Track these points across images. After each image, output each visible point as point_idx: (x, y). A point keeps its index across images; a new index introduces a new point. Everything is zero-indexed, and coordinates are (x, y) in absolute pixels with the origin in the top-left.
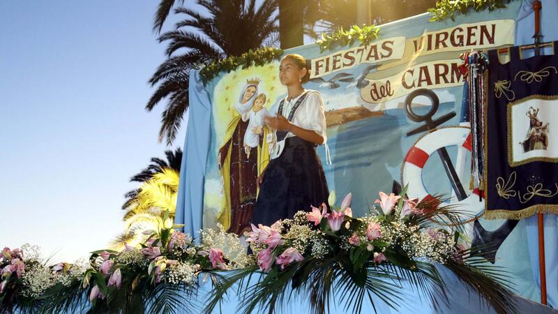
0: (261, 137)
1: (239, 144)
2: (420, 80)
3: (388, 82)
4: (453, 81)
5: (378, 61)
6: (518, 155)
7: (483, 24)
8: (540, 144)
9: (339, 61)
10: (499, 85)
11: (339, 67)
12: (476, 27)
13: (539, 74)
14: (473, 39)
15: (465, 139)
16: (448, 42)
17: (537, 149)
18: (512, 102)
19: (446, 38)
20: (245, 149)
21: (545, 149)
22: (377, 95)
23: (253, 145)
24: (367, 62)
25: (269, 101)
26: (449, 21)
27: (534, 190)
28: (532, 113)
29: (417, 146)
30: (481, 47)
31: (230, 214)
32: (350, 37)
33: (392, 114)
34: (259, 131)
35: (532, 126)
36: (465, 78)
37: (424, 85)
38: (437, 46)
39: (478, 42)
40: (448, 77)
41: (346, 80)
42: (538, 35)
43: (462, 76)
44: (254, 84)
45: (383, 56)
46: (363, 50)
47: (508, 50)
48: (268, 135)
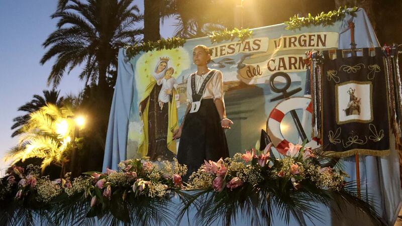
0: (171, 97)
1: (155, 100)
2: (279, 67)
3: (258, 66)
4: (299, 68)
5: (250, 52)
6: (342, 117)
7: (319, 33)
8: (356, 111)
9: (224, 50)
10: (330, 73)
11: (225, 54)
12: (314, 35)
13: (355, 68)
14: (312, 43)
15: (307, 105)
16: (297, 43)
17: (354, 114)
18: (338, 84)
19: (295, 41)
20: (160, 103)
21: (359, 114)
22: (251, 74)
23: (165, 101)
24: (243, 52)
25: (176, 73)
26: (297, 30)
27: (353, 140)
28: (351, 92)
29: (276, 108)
30: (318, 48)
31: (148, 145)
32: (232, 35)
33: (261, 87)
34: (170, 92)
35: (351, 100)
36: (307, 67)
37: (282, 70)
38: (290, 46)
39: (316, 45)
40: (297, 65)
41: (230, 63)
42: (353, 44)
43: (305, 65)
44: (165, 61)
45: (254, 49)
46: (240, 44)
47: (336, 51)
48: (176, 95)
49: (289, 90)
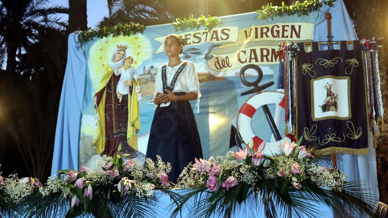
0: (131, 89)
1: (112, 91)
2: (251, 59)
3: (227, 57)
4: (272, 61)
5: (218, 42)
6: (318, 114)
7: (293, 24)
8: (333, 108)
9: (189, 39)
10: (305, 66)
11: (190, 44)
12: (288, 26)
13: (332, 62)
14: (286, 34)
15: (281, 100)
16: (269, 34)
17: (331, 110)
18: (315, 78)
19: (268, 31)
20: (118, 95)
21: (336, 111)
22: (220, 66)
23: (125, 93)
24: (211, 41)
25: (136, 62)
26: (270, 19)
27: (330, 137)
28: (328, 87)
29: (247, 103)
30: (291, 39)
32: (198, 23)
33: (231, 79)
34: (129, 84)
35: (328, 95)
36: (280, 59)
37: (253, 62)
38: (262, 36)
39: (289, 36)
40: (269, 57)
41: (196, 53)
42: (330, 36)
43: (278, 57)
44: (123, 49)
45: (222, 39)
46: (207, 33)
47: (311, 44)
48: (136, 87)
49: (260, 84)
